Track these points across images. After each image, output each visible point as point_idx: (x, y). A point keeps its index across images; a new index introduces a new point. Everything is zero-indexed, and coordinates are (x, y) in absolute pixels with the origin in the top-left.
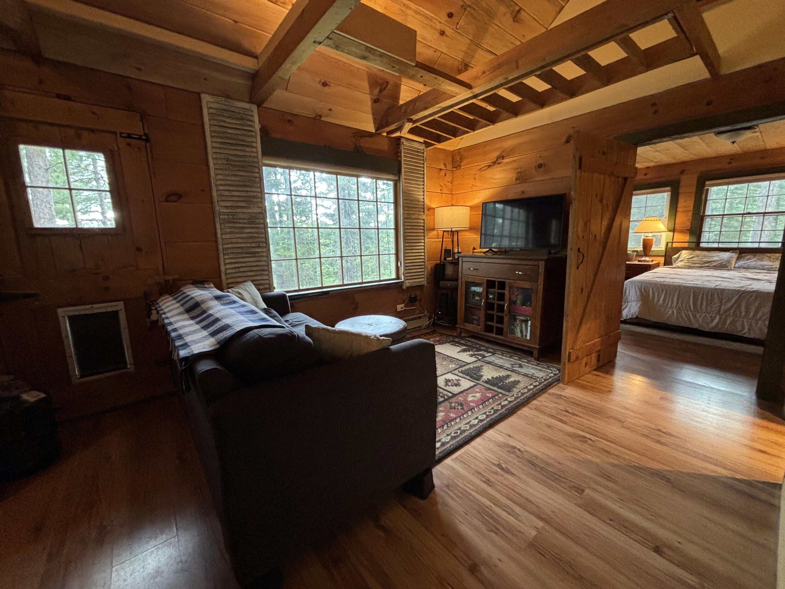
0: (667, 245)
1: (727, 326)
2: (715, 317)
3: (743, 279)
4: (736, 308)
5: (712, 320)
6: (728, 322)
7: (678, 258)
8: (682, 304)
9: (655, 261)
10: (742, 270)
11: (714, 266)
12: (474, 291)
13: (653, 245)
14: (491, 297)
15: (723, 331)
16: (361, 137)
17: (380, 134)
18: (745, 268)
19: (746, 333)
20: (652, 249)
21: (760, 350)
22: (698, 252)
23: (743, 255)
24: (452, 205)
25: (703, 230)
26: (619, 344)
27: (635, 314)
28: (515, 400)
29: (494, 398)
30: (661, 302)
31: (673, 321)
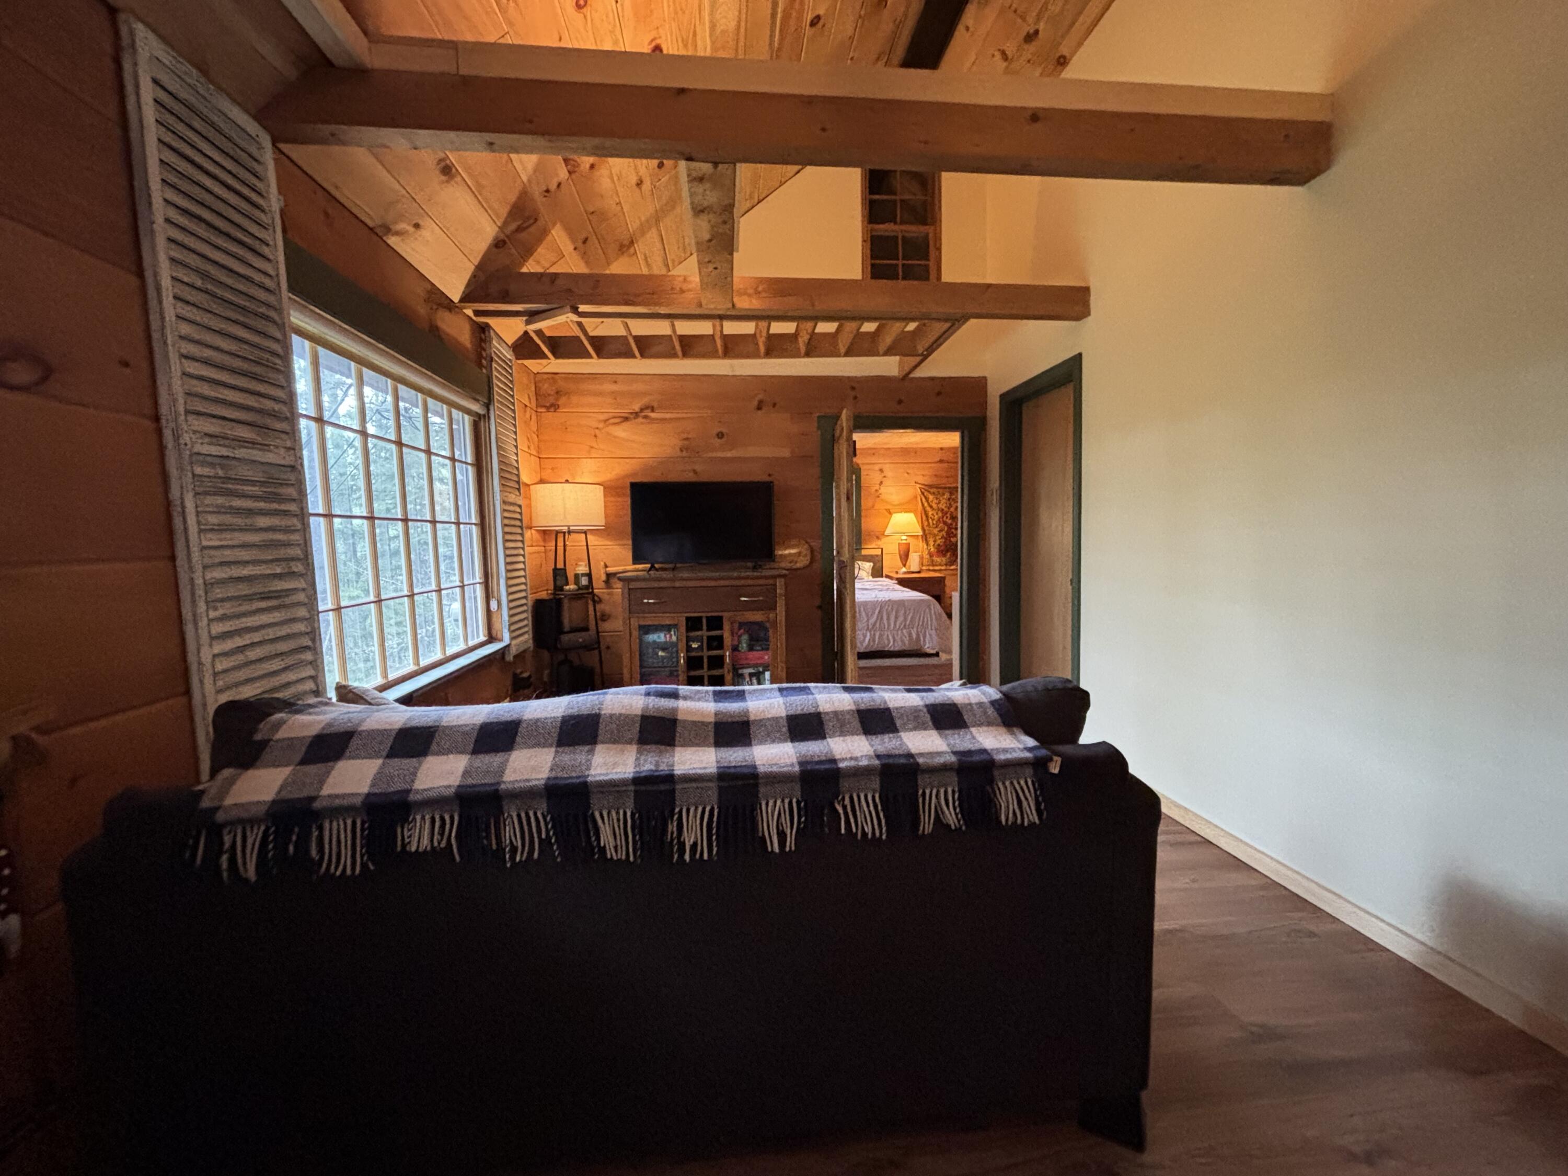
12: (654, 642)
14: (695, 645)
16: (440, 305)
17: (461, 309)
24: (567, 481)
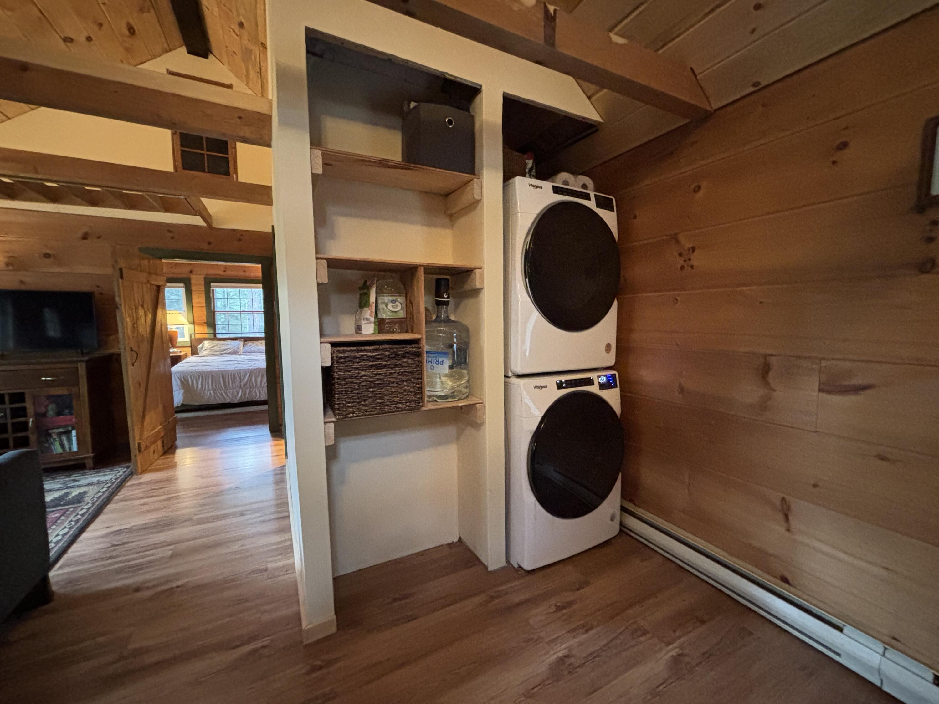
0: (191, 337)
1: (247, 396)
2: (239, 391)
3: (250, 361)
4: (250, 382)
5: (238, 393)
6: (247, 392)
7: (202, 348)
8: (216, 386)
9: (183, 351)
10: (248, 354)
11: (230, 353)
13: (179, 336)
15: (246, 400)
18: (249, 352)
19: (258, 399)
20: (178, 341)
21: (265, 407)
22: (216, 342)
23: (246, 342)
25: (216, 323)
26: (177, 427)
27: (180, 402)
28: (93, 506)
29: (65, 515)
30: (200, 386)
31: (212, 402)
